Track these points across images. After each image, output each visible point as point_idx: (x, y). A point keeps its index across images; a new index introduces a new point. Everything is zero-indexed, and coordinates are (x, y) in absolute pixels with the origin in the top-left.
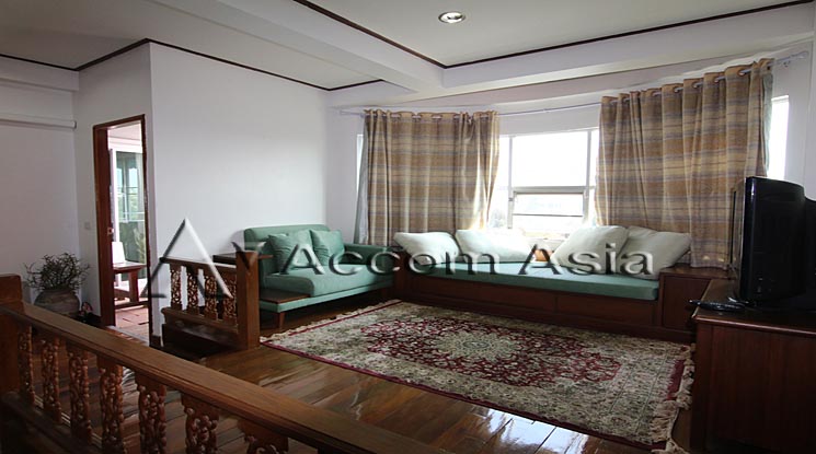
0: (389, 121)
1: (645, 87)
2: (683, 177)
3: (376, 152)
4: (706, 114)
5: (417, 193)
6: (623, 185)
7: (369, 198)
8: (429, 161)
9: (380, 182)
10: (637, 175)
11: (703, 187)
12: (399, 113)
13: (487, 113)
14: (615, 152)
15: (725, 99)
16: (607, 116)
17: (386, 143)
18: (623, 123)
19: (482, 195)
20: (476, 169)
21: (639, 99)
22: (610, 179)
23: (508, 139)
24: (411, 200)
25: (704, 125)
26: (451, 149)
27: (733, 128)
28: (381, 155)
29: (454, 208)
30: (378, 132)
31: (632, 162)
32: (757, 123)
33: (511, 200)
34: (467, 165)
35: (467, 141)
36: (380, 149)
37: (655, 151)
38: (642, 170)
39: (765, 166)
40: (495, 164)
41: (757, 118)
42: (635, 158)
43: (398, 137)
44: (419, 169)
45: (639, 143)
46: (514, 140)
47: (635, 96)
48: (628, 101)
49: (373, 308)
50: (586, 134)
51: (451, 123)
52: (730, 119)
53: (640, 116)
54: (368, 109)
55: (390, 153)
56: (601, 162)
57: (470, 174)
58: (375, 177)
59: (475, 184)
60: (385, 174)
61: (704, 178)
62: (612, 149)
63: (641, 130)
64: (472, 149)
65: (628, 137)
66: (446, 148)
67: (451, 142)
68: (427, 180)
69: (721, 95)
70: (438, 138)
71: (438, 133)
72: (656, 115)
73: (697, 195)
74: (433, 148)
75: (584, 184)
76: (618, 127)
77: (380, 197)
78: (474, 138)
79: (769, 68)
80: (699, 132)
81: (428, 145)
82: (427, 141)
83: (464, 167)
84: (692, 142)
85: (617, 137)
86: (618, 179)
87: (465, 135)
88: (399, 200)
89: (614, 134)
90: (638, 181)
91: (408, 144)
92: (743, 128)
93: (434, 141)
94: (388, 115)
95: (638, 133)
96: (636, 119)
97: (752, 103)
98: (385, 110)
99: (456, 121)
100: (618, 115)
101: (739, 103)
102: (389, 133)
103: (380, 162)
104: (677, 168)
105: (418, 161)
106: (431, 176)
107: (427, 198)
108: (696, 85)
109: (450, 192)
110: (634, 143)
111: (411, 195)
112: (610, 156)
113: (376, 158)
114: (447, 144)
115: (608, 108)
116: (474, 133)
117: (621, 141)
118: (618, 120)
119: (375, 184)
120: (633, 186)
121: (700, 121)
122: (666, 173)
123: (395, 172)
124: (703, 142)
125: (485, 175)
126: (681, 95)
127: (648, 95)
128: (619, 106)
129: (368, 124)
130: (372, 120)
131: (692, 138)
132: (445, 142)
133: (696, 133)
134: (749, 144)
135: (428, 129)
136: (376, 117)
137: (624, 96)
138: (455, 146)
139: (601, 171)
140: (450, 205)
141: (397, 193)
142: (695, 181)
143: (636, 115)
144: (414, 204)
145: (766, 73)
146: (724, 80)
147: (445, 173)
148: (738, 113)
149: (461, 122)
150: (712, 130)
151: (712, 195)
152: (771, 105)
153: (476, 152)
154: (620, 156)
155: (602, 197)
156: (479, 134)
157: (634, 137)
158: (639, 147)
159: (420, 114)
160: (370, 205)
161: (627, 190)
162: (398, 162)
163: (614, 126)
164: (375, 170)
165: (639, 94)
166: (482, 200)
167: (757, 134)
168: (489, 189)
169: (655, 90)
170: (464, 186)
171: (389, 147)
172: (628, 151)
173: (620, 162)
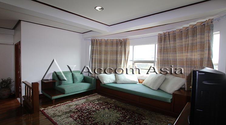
0: (98, 42)
1: (171, 30)
2: (183, 59)
3: (94, 50)
4: (190, 38)
5: (106, 62)
6: (165, 61)
7: (92, 63)
8: (109, 53)
9: (95, 59)
10: (169, 58)
11: (190, 63)
12: (101, 39)
13: (126, 39)
14: (162, 51)
15: (196, 33)
16: (160, 39)
17: (97, 48)
18: (164, 42)
19: (124, 63)
20: (122, 55)
21: (169, 34)
22: (161, 59)
23: (132, 46)
24: (104, 64)
25: (190, 42)
26: (116, 49)
27: (199, 43)
28: (95, 51)
29: (116, 66)
30: (95, 45)
31: (167, 54)
32: (208, 42)
33: (133, 64)
34: (120, 54)
35: (120, 47)
36: (95, 50)
37: (175, 51)
38: (171, 57)
39: (211, 57)
40: (128, 54)
41: (208, 40)
42: (168, 53)
43: (101, 46)
44: (107, 55)
45: (169, 48)
46: (134, 47)
47: (168, 33)
48: (166, 35)
49: (88, 96)
50: (154, 45)
51: (116, 42)
52: (198, 40)
53: (169, 40)
54: (92, 38)
55: (98, 51)
56: (158, 54)
57: (121, 57)
58: (94, 57)
59: (122, 60)
60: (97, 57)
61: (190, 60)
62: (161, 50)
63: (170, 44)
64: (121, 49)
65: (166, 46)
66: (114, 49)
67: (116, 47)
68: (109, 58)
69: (195, 32)
70: (112, 46)
71: (112, 45)
72: (175, 39)
73: (188, 66)
74: (111, 49)
75: (154, 60)
76: (163, 43)
77: (95, 63)
78: (122, 46)
79: (212, 22)
80: (188, 44)
81: (109, 48)
82: (109, 47)
83: (119, 55)
84: (185, 48)
85: (163, 46)
86: (163, 59)
87: (119, 45)
88: (101, 64)
89: (161, 45)
90: (169, 60)
91: (103, 48)
92: (203, 43)
93: (111, 47)
94: (98, 40)
95: (169, 45)
96: (168, 40)
97: (206, 34)
98: (97, 38)
99: (117, 41)
100: (163, 39)
101: (201, 34)
102: (98, 45)
103: (95, 53)
104: (181, 56)
105: (106, 53)
106: (110, 57)
107: (109, 64)
108: (187, 29)
109: (115, 62)
110: (168, 48)
111: (104, 62)
112: (161, 52)
113: (94, 52)
114: (115, 48)
115: (160, 37)
116: (122, 45)
117: (164, 47)
118: (163, 41)
119: (94, 59)
120: (168, 61)
121: (188, 41)
122: (178, 58)
123: (100, 56)
124: (189, 48)
125: (125, 57)
126: (182, 32)
127: (172, 32)
128: (163, 36)
129: (92, 43)
130: (93, 41)
131: (186, 46)
132: (114, 47)
133: (187, 45)
134: (205, 49)
135: (109, 44)
136: (94, 41)
137: (164, 33)
138: (117, 48)
139: (158, 56)
140: (115, 65)
141: (100, 62)
142: (187, 61)
143: (168, 39)
144: (105, 65)
145: (211, 24)
146: (196, 27)
147: (114, 56)
148: (201, 38)
149: (118, 42)
150: (192, 44)
151: (193, 66)
152: (213, 35)
153: (122, 50)
154: (164, 52)
155: (158, 65)
156: (123, 45)
157: (168, 46)
158: (169, 49)
159: (107, 40)
160: (92, 65)
161: (166, 62)
162: (100, 53)
163: (162, 42)
164: (94, 55)
165: (169, 32)
166: (124, 64)
167: (208, 45)
168: (126, 61)
169: (174, 31)
170: (119, 60)
171: (98, 49)
172: (166, 50)
173: (164, 54)
